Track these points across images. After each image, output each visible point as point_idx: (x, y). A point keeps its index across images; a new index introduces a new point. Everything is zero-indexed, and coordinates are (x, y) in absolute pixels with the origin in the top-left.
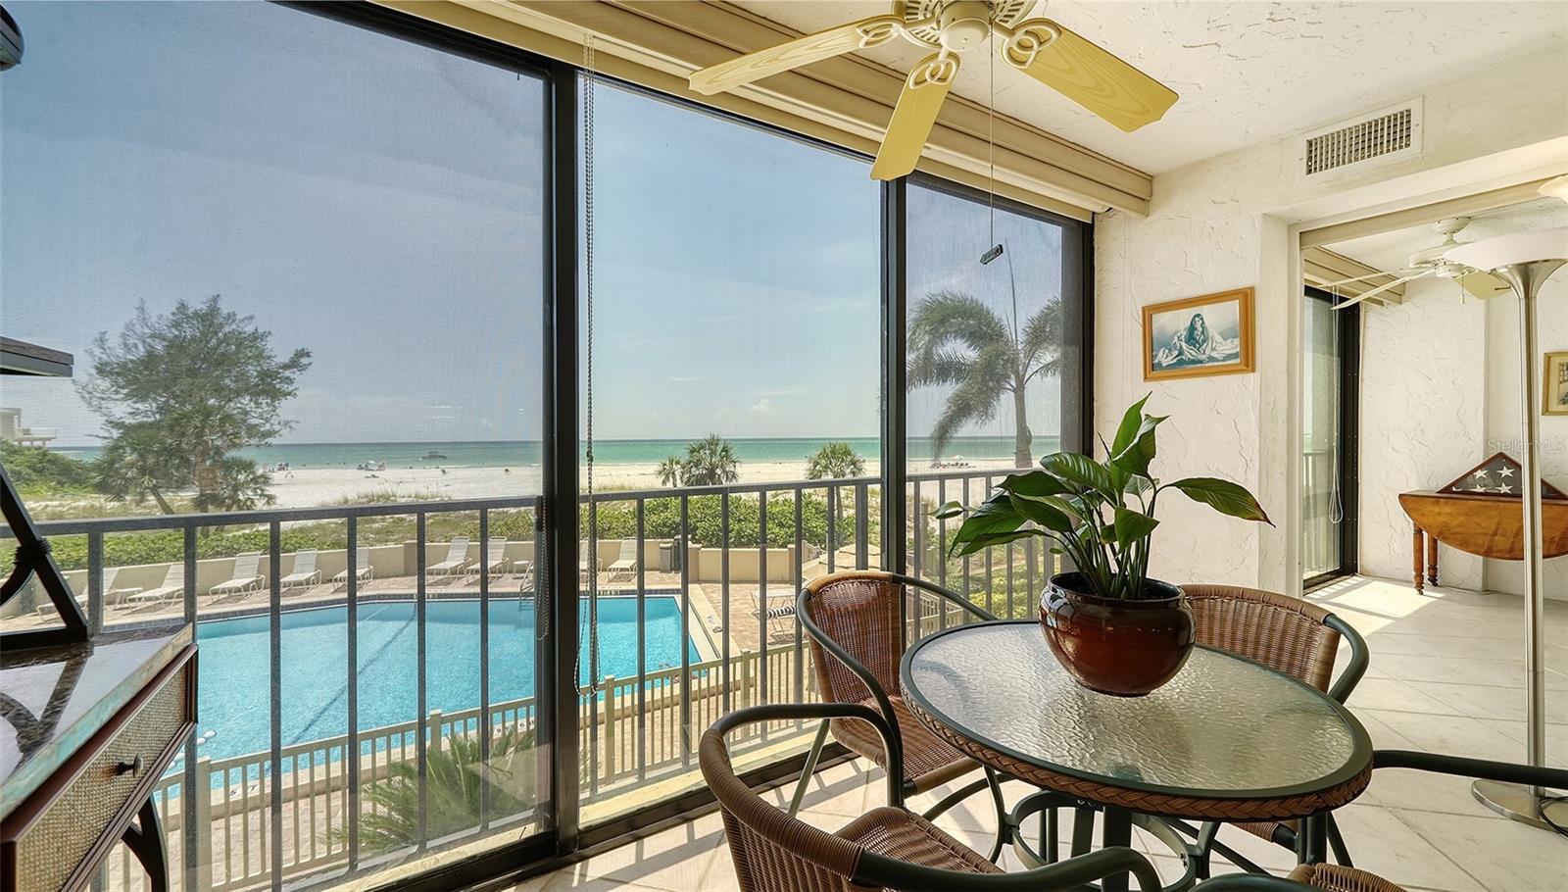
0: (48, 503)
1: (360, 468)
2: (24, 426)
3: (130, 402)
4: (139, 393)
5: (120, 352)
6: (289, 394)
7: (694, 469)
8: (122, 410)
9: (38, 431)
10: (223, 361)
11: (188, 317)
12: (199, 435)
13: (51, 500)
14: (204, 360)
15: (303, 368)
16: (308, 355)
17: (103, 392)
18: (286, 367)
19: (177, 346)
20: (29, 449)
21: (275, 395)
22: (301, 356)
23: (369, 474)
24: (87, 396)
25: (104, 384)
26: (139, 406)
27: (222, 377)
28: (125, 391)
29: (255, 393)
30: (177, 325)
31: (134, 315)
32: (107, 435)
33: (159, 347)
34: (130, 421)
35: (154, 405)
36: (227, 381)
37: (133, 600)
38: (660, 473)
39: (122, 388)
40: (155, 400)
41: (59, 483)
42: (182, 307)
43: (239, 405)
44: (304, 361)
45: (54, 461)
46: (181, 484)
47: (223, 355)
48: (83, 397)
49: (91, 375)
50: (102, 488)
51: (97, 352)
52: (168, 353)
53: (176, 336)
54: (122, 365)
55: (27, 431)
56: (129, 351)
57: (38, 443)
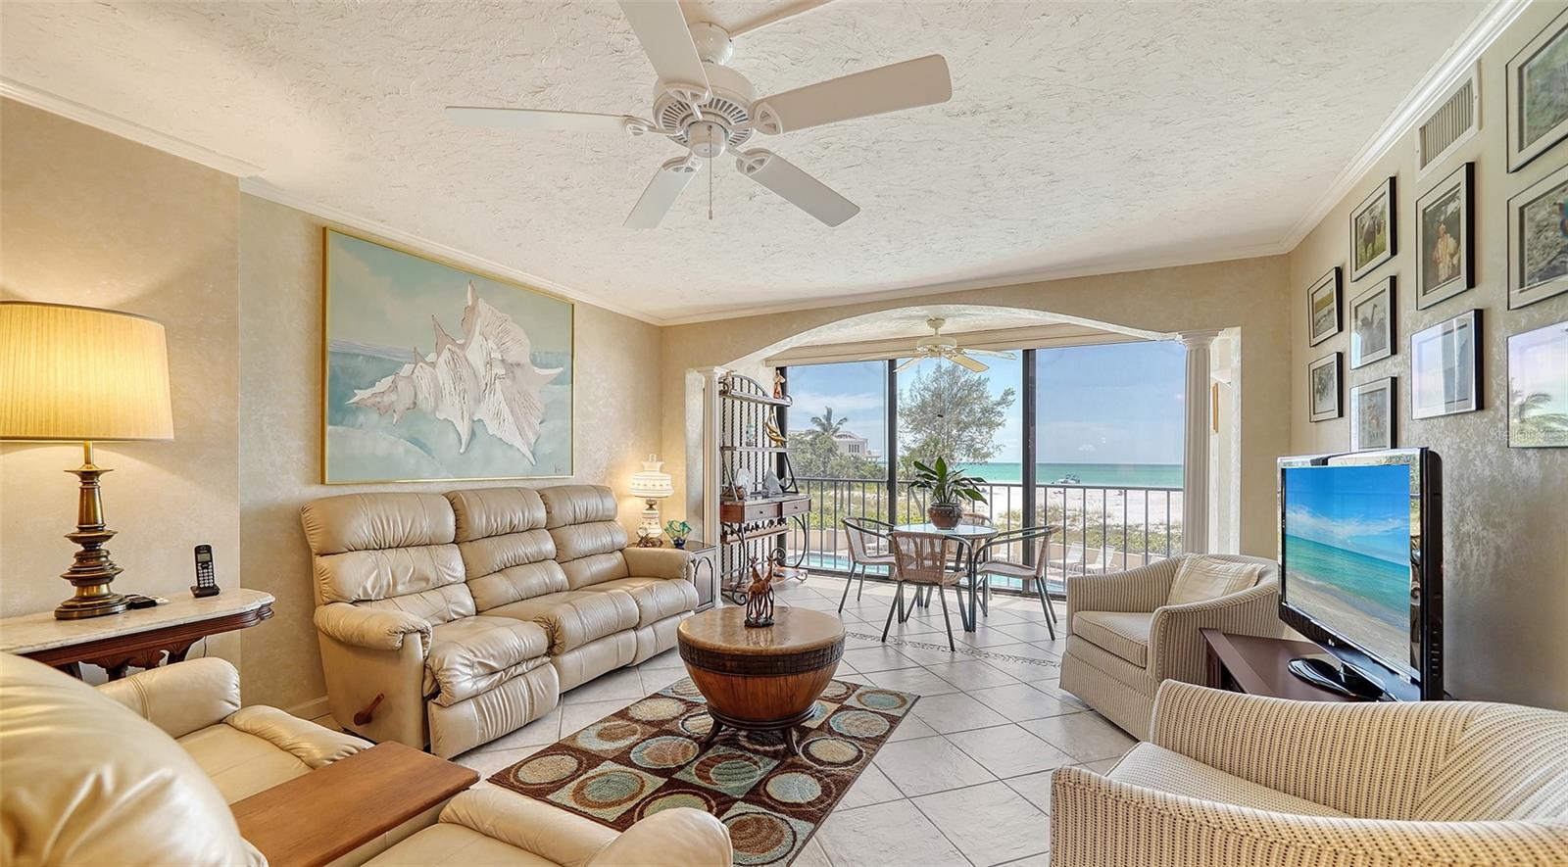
2: (868, 449)
5: (909, 401)
6: (1001, 424)
9: (874, 452)
10: (959, 403)
11: (942, 374)
14: (951, 403)
15: (1009, 404)
16: (1013, 393)
18: (999, 404)
19: (937, 395)
21: (992, 425)
22: (1008, 394)
26: (917, 435)
27: (960, 414)
28: (911, 426)
29: (979, 424)
30: (936, 380)
31: (915, 376)
33: (928, 395)
36: (963, 417)
42: (939, 369)
43: (969, 434)
44: (1010, 398)
47: (961, 397)
52: (932, 400)
53: (936, 388)
54: (910, 410)
55: (869, 452)
56: (913, 400)
57: (874, 460)
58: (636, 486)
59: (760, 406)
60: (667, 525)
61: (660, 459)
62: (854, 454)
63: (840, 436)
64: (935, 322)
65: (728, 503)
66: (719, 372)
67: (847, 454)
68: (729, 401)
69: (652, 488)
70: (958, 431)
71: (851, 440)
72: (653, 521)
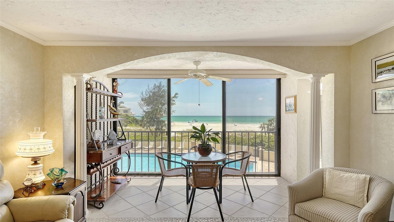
0: (134, 128)
1: (189, 123)
2: (131, 112)
3: (146, 107)
4: (148, 105)
5: (145, 96)
6: (174, 104)
7: (270, 127)
8: (145, 108)
9: (133, 113)
11: (156, 87)
12: (156, 114)
13: (135, 127)
14: (159, 96)
15: (177, 97)
16: (178, 94)
17: (142, 104)
18: (173, 98)
19: (154, 94)
20: (131, 116)
22: (176, 95)
23: (190, 124)
24: (140, 105)
25: (143, 103)
26: (148, 107)
27: (162, 100)
28: (146, 104)
30: (154, 89)
31: (147, 87)
32: (143, 114)
33: (151, 94)
34: (147, 111)
35: (150, 107)
36: (163, 101)
37: (144, 149)
38: (260, 127)
39: (145, 103)
40: (151, 106)
41: (136, 124)
42: (155, 85)
43: (165, 107)
44: (177, 96)
45: (135, 119)
46: (153, 125)
47: (162, 95)
48: (139, 106)
49: (140, 101)
50: (141, 125)
51: (141, 96)
52: (153, 95)
53: (154, 92)
54: (145, 99)
55: (131, 113)
56: (146, 95)
57: (133, 115)
58: (23, 151)
59: (106, 97)
60: (49, 172)
61: (43, 130)
62: (126, 114)
63: (121, 107)
64: (197, 63)
65: (92, 152)
66: (86, 77)
67: (123, 113)
68: (89, 94)
69: (37, 151)
70: (161, 106)
71: (125, 108)
72: (38, 172)
